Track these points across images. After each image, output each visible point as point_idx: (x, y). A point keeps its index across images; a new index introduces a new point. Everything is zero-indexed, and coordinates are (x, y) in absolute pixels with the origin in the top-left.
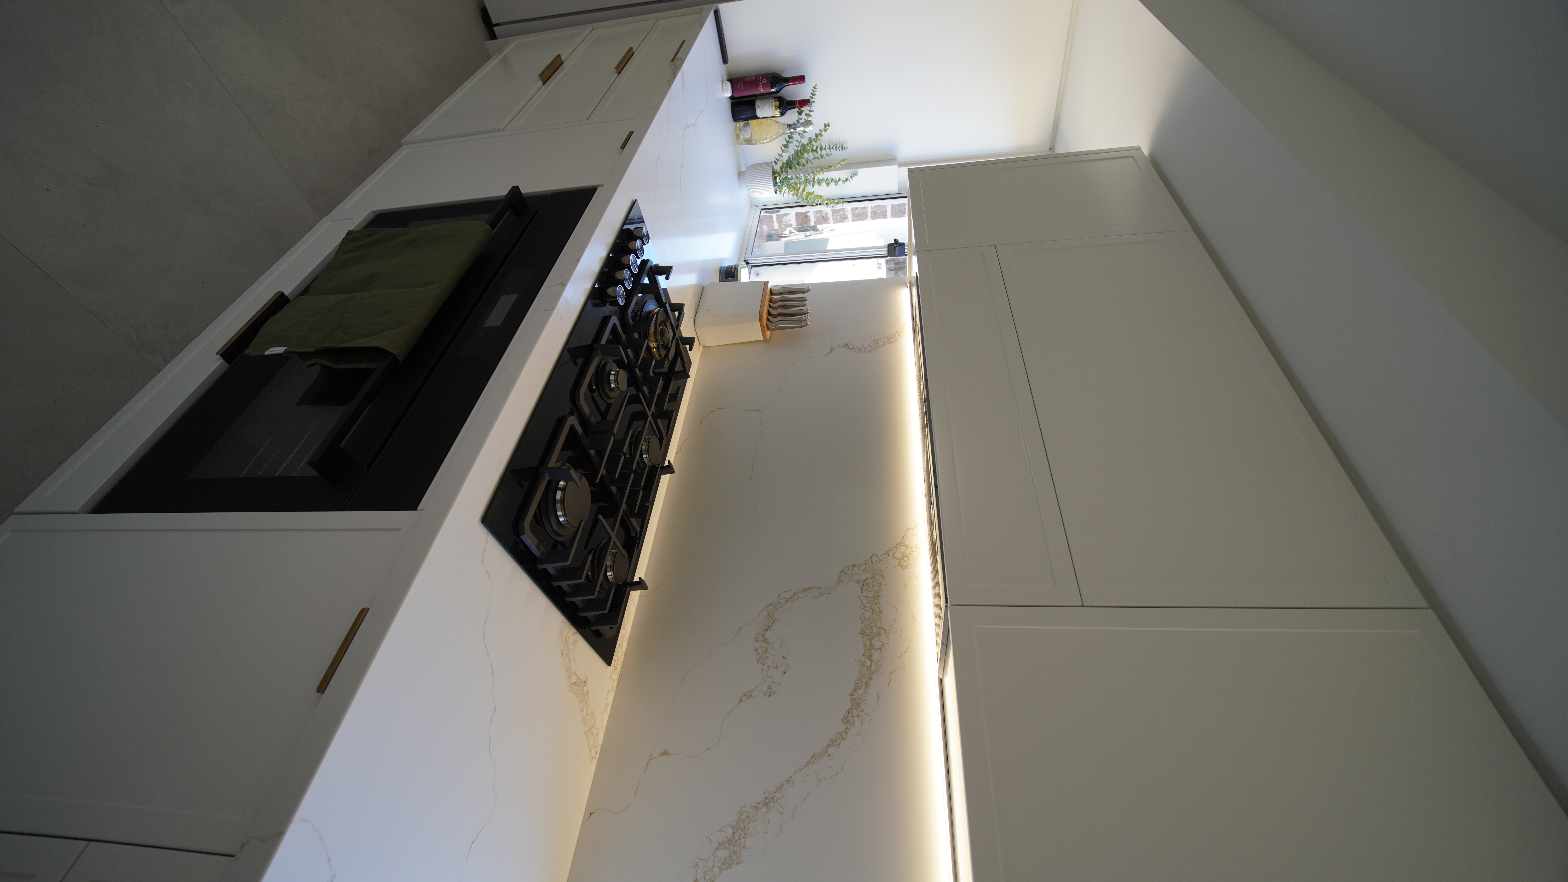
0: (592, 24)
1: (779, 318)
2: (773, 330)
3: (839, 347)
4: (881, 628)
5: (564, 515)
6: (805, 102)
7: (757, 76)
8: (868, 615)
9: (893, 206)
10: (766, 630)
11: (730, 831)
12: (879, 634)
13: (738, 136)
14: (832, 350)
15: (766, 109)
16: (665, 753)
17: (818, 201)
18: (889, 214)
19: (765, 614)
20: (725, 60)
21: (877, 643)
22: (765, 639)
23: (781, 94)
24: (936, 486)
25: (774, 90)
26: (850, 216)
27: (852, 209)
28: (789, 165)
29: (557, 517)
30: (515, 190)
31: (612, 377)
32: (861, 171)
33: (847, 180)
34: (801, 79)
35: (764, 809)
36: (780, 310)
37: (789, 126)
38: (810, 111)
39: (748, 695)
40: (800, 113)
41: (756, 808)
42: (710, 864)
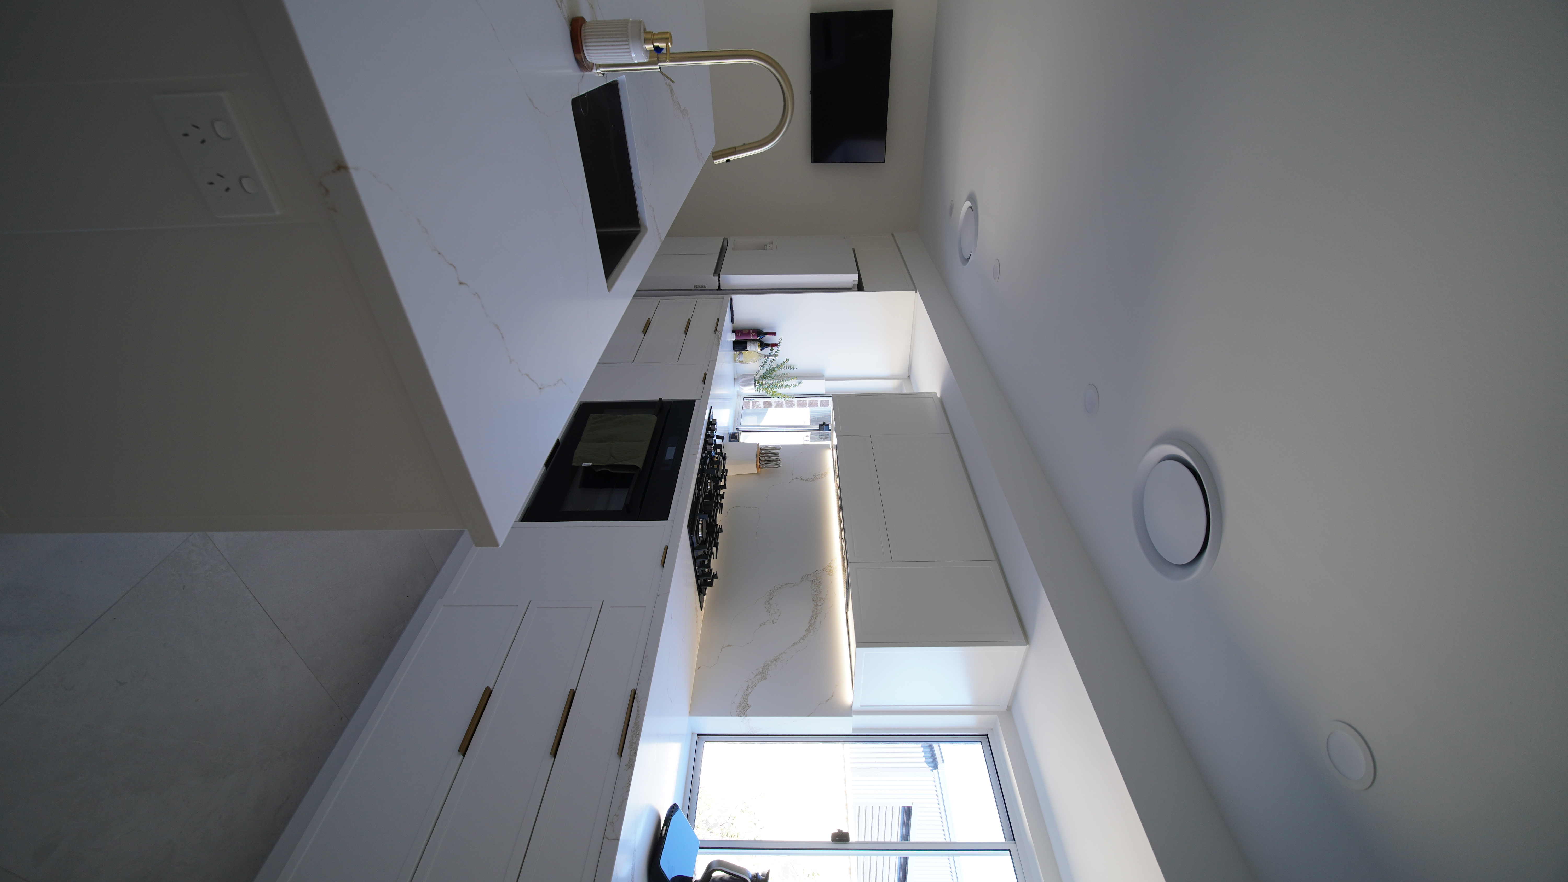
0: (661, 297)
1: (765, 462)
2: (762, 468)
3: (796, 478)
4: (821, 598)
5: (702, 534)
6: (776, 345)
7: (749, 330)
8: (815, 593)
9: (821, 401)
10: (770, 600)
11: (761, 670)
12: (820, 600)
13: (735, 358)
14: (792, 480)
15: (753, 348)
16: (729, 646)
17: (779, 396)
18: (819, 405)
19: (768, 594)
20: (733, 321)
21: (819, 603)
22: (769, 603)
23: (763, 340)
24: (844, 529)
25: (758, 338)
26: (796, 404)
27: (798, 401)
28: (764, 377)
29: (699, 535)
30: (661, 399)
31: (709, 484)
32: (804, 381)
33: (796, 385)
34: (774, 334)
35: (775, 662)
36: (766, 458)
37: (765, 356)
38: (778, 350)
39: (764, 624)
40: (772, 350)
41: (771, 661)
42: (754, 680)
